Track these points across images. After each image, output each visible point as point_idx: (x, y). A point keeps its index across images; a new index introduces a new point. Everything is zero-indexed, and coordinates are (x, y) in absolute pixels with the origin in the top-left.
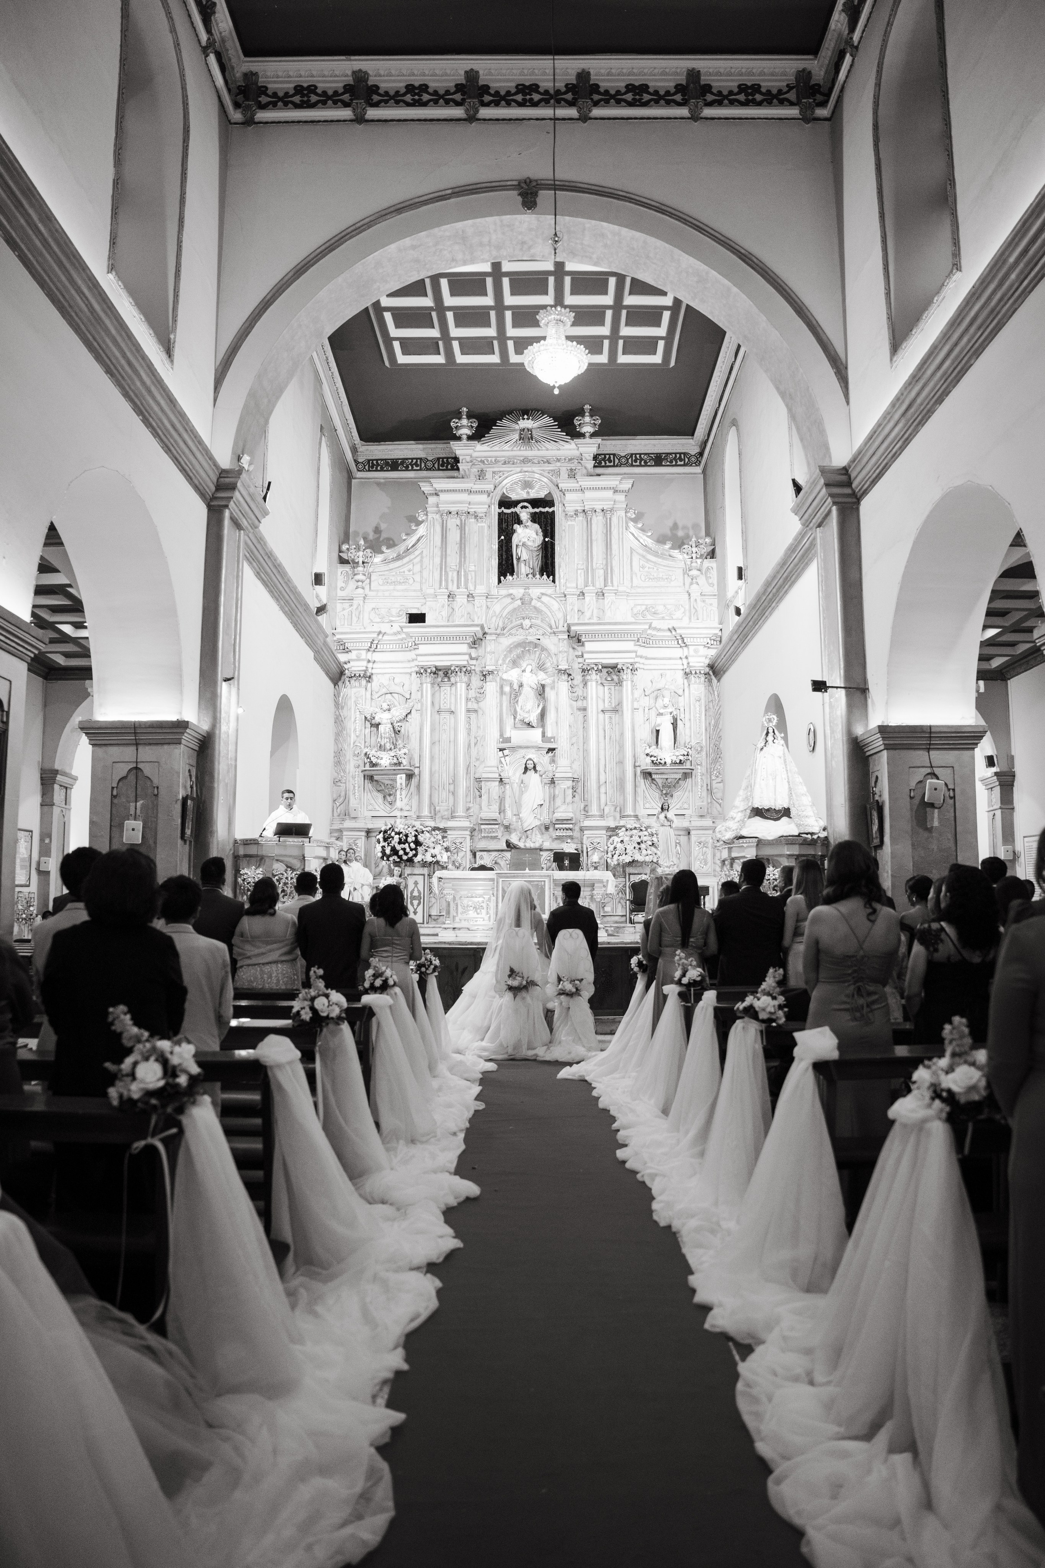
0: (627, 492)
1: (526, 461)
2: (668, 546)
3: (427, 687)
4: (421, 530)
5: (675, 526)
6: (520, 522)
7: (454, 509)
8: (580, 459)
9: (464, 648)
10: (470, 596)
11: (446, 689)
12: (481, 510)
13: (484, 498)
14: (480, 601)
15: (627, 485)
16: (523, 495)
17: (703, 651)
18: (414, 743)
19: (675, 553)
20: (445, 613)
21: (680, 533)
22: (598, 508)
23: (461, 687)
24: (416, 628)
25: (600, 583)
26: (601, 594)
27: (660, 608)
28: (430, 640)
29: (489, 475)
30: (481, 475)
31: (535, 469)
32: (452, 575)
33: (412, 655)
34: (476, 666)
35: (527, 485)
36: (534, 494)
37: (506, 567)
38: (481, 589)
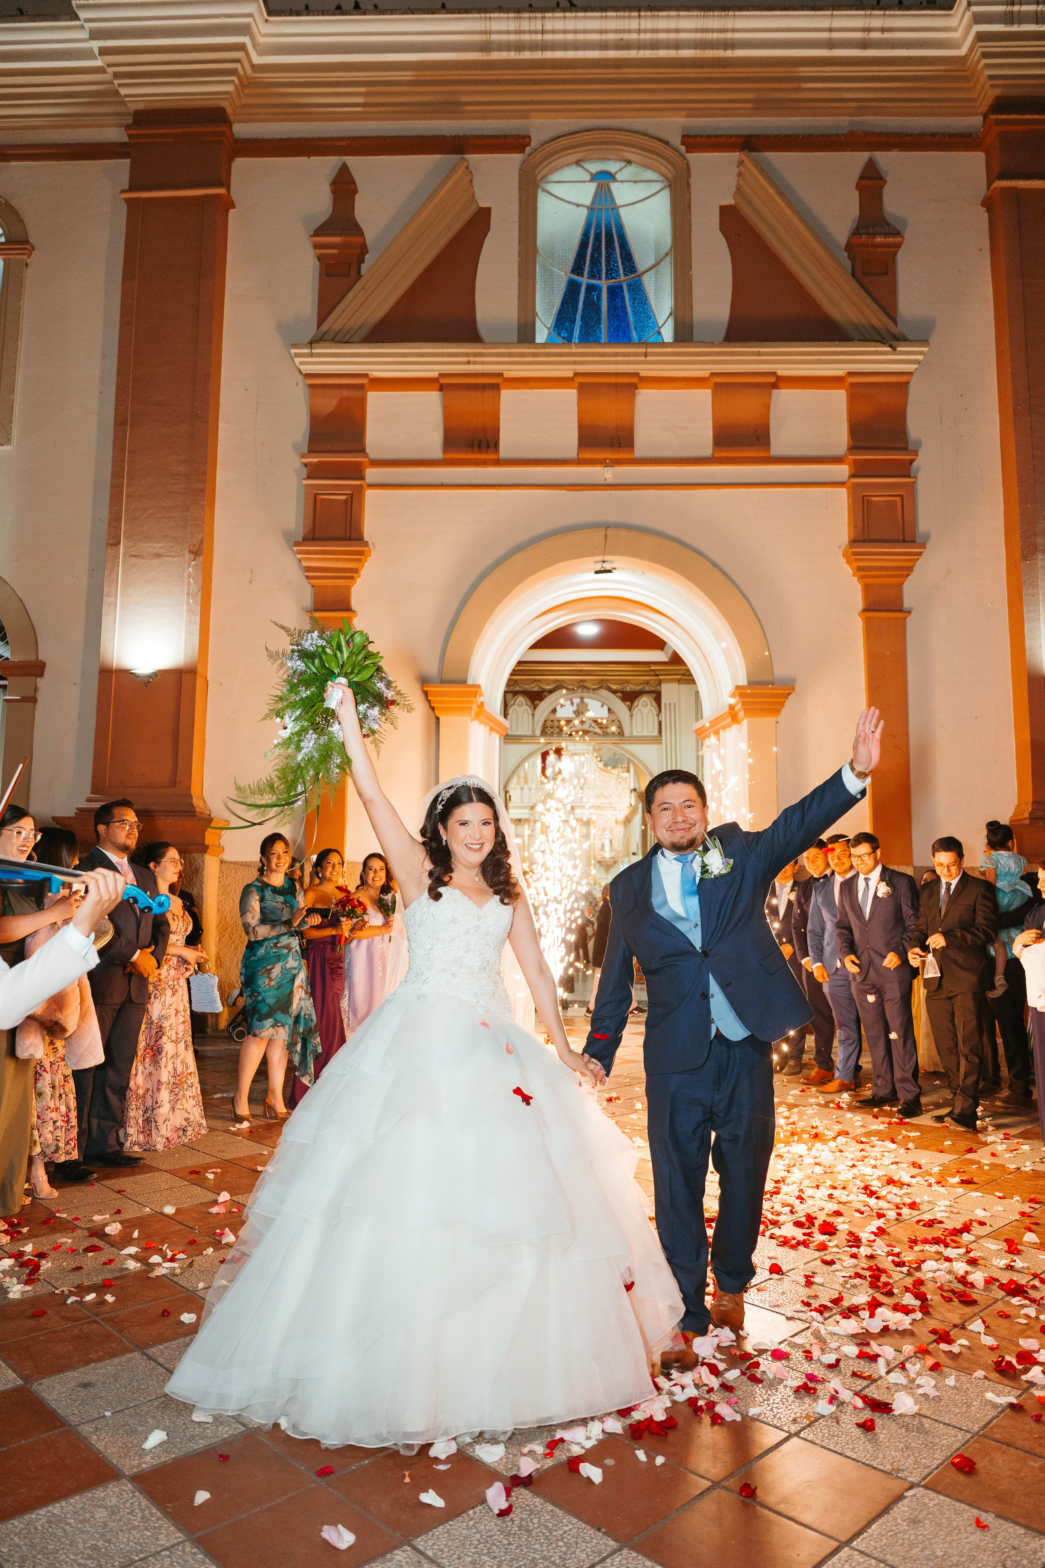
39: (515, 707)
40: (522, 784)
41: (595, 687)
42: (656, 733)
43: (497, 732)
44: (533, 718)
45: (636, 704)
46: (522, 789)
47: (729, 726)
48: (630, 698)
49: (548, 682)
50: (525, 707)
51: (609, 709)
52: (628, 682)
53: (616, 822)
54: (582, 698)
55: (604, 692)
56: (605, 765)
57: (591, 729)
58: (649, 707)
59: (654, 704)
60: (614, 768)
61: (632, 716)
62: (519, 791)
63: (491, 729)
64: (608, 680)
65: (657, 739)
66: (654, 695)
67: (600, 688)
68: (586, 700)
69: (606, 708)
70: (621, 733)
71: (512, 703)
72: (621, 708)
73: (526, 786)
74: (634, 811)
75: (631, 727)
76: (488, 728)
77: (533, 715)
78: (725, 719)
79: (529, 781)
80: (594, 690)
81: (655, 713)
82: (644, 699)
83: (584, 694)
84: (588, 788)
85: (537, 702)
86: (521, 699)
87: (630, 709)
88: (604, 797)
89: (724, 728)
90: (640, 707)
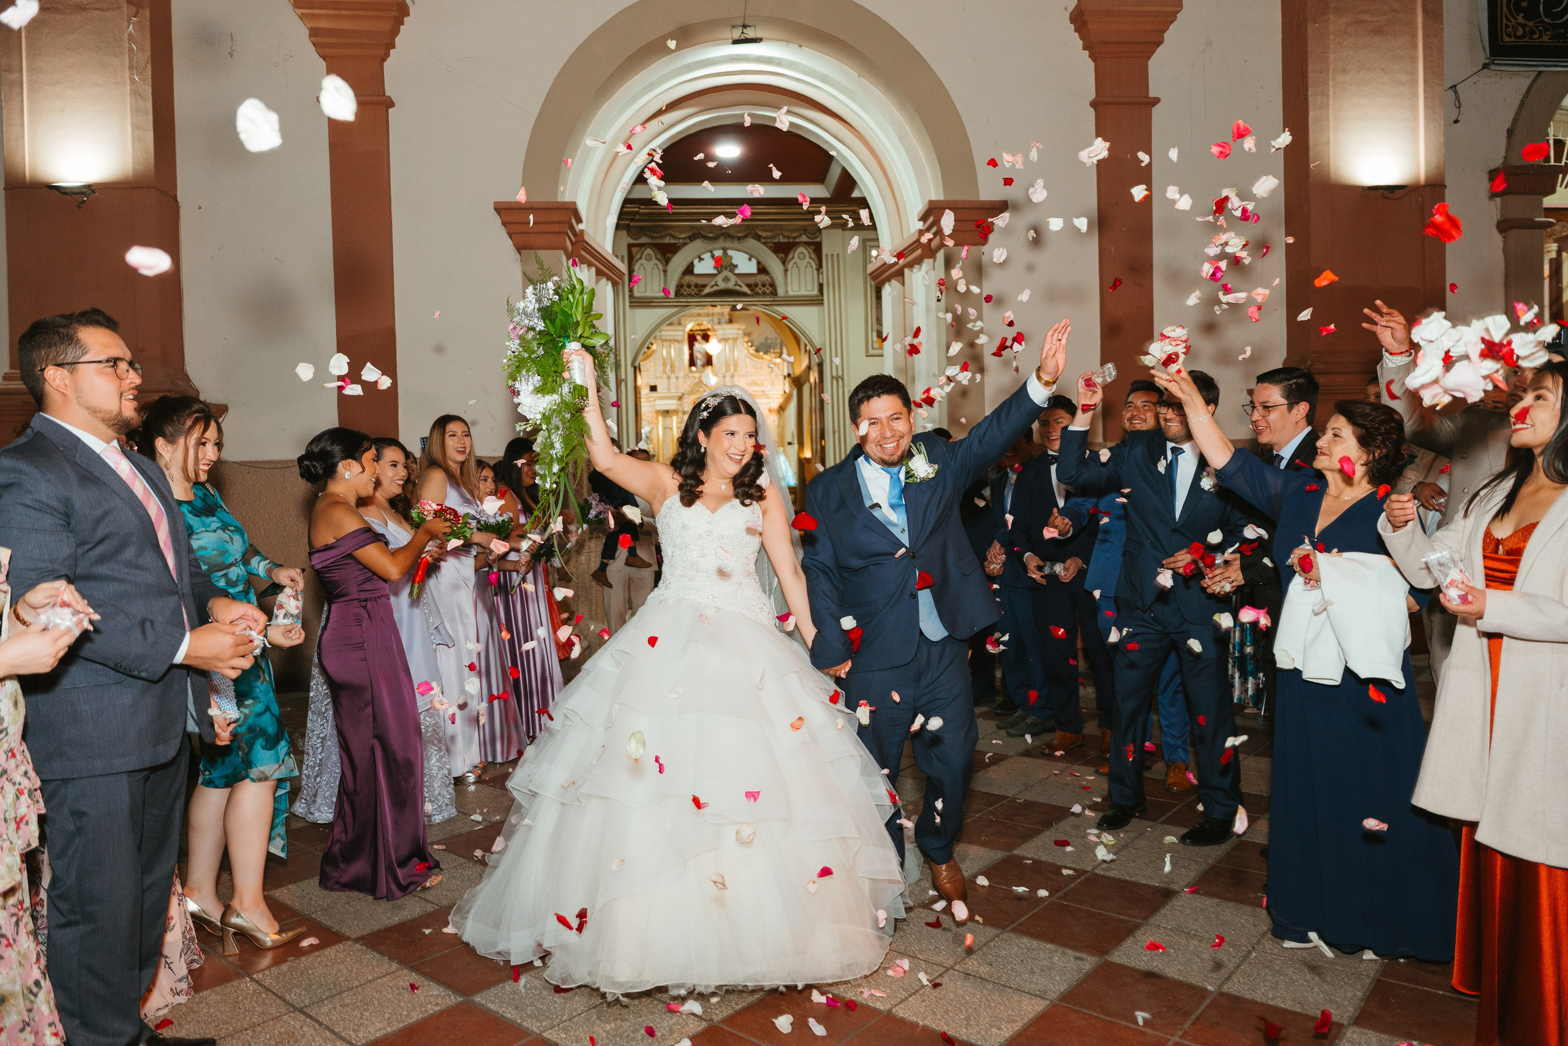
0: (744, 330)
1: (699, 315)
2: (761, 353)
3: (660, 418)
4: (654, 347)
5: (767, 339)
6: (696, 340)
7: (668, 338)
8: (722, 314)
9: (675, 402)
10: (677, 378)
11: (668, 419)
12: (680, 338)
13: (681, 333)
14: (681, 380)
15: (743, 327)
16: (698, 328)
17: (776, 400)
18: (655, 441)
19: (765, 356)
20: (666, 386)
21: (769, 342)
22: (731, 336)
23: (675, 418)
24: (653, 394)
25: (732, 370)
26: (732, 376)
27: (758, 382)
28: (661, 398)
29: (682, 322)
30: (680, 324)
31: (704, 319)
32: (668, 367)
33: (653, 404)
34: (680, 408)
35: (699, 325)
36: (702, 328)
37: (692, 363)
38: (681, 374)
39: (643, 261)
40: (669, 374)
41: (740, 235)
42: (816, 292)
43: (609, 278)
44: (665, 276)
45: (790, 256)
46: (669, 378)
47: (919, 261)
48: (783, 250)
49: (682, 229)
50: (654, 261)
51: (759, 263)
52: (780, 228)
53: (770, 411)
54: (725, 250)
55: (752, 242)
56: (757, 351)
57: (737, 288)
58: (807, 259)
59: (813, 256)
60: (765, 353)
61: (786, 271)
62: (665, 380)
63: (599, 273)
64: (756, 226)
65: (817, 301)
66: (813, 247)
67: (746, 236)
68: (730, 252)
69: (754, 261)
70: (774, 293)
71: (638, 256)
72: (774, 264)
73: (673, 375)
74: (788, 398)
75: (786, 284)
76: (593, 269)
77: (665, 271)
78: (913, 251)
79: (676, 369)
80: (739, 238)
81: (814, 266)
82: (801, 249)
83: (727, 244)
84: (740, 376)
85: (669, 255)
86: (649, 251)
87: (784, 263)
88: (756, 384)
89: (910, 265)
90: (796, 259)
